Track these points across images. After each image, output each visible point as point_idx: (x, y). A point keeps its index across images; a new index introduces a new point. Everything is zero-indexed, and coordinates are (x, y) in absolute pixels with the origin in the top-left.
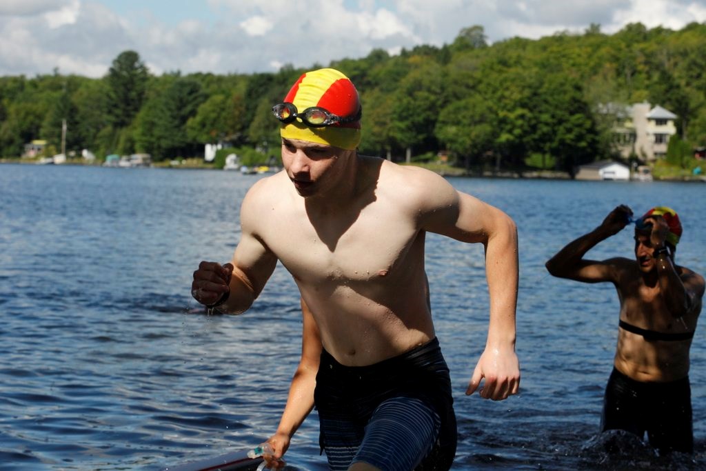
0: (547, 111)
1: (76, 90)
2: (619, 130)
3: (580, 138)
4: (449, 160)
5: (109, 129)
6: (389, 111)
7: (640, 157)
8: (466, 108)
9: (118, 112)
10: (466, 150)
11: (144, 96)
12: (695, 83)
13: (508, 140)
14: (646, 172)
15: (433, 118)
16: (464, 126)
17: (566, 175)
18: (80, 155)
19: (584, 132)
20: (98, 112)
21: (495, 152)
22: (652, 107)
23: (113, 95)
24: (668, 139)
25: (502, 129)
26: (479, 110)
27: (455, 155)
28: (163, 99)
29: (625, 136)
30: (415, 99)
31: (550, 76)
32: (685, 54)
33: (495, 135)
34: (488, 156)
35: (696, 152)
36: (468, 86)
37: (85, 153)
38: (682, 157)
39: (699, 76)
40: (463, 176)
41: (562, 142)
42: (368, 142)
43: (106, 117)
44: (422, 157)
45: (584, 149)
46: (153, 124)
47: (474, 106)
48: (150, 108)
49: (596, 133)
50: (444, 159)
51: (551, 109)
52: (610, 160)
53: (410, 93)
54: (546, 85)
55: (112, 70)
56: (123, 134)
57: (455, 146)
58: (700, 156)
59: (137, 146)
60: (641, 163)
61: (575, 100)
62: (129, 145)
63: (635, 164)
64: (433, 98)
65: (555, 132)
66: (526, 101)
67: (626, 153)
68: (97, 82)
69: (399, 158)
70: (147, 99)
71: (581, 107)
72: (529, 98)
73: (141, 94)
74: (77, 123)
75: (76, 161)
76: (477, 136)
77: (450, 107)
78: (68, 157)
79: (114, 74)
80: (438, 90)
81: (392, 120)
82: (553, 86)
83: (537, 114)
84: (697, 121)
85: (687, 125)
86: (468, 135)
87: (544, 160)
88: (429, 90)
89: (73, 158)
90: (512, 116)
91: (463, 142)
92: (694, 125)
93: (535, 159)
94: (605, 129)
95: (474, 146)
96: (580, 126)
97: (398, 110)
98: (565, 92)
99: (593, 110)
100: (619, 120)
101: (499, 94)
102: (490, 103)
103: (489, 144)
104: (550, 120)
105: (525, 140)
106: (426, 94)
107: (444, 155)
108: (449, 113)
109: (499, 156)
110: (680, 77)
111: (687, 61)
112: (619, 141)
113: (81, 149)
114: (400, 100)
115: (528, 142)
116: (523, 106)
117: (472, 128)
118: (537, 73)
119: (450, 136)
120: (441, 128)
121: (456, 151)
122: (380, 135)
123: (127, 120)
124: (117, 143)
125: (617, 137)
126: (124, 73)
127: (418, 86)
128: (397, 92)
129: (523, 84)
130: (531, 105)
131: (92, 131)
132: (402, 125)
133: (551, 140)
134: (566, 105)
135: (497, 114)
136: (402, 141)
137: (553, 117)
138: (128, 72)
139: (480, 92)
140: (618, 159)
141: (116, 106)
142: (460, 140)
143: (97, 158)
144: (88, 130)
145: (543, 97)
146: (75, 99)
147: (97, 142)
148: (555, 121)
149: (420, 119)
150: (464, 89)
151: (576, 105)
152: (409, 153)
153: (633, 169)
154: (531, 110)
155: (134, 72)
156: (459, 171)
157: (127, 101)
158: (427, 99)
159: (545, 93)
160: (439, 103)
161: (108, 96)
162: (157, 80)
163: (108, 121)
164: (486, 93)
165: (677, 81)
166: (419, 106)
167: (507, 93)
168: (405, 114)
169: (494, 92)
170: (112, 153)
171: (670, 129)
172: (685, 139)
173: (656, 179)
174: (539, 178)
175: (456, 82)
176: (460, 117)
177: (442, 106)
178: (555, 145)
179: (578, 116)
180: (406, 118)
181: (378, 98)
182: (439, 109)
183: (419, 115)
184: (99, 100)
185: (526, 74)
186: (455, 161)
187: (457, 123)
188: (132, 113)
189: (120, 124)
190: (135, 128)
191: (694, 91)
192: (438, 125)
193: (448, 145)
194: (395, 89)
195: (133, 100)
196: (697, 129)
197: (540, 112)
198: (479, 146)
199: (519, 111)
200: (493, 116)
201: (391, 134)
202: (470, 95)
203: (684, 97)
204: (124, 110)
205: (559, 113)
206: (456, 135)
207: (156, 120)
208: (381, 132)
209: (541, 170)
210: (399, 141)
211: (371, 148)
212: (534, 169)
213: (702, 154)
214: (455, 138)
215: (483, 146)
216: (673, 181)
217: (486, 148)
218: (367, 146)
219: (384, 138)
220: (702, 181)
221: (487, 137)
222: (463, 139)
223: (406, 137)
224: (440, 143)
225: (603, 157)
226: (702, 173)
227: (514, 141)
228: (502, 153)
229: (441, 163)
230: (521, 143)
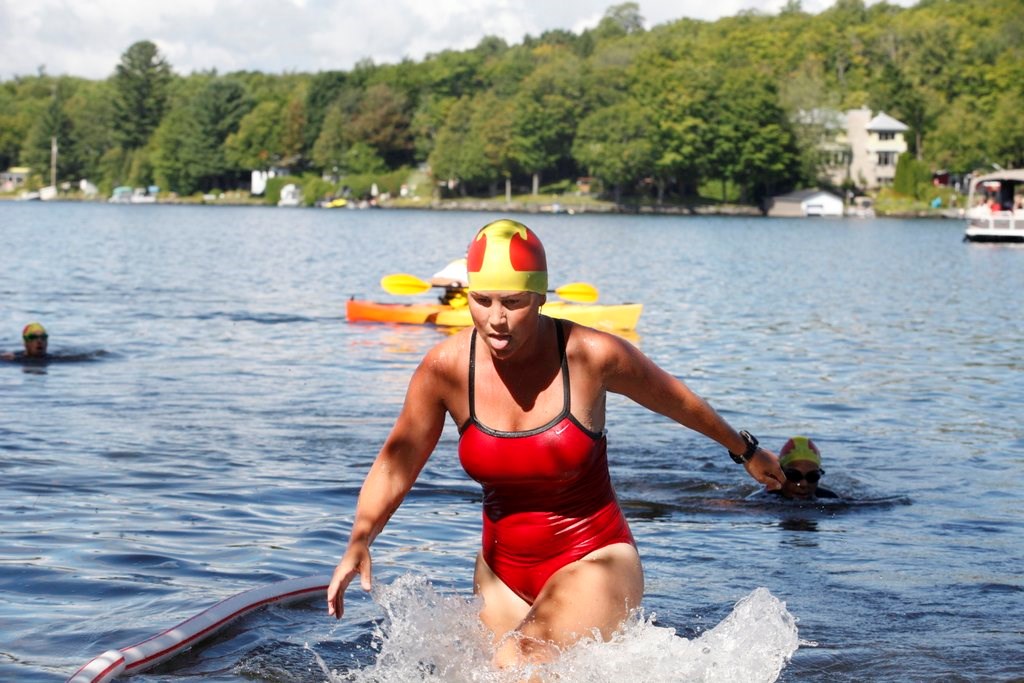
0: (728, 122)
1: (69, 97)
2: (828, 147)
3: (774, 158)
4: (592, 191)
5: (117, 150)
6: (509, 122)
7: (858, 184)
8: (615, 117)
9: (130, 126)
10: (615, 175)
11: (165, 105)
12: (933, 81)
13: (674, 162)
14: (866, 205)
15: (569, 131)
16: (613, 141)
17: (755, 210)
18: (77, 188)
19: (780, 150)
20: (101, 128)
21: (657, 178)
22: (874, 115)
23: (122, 103)
24: (896, 158)
25: (666, 147)
26: (633, 120)
27: (601, 183)
28: (192, 109)
29: (836, 156)
30: (544, 106)
31: (732, 72)
32: (918, 41)
33: (657, 154)
34: (648, 184)
35: (936, 176)
36: (618, 87)
37: (84, 184)
38: (915, 184)
39: (938, 71)
40: (611, 212)
41: (749, 164)
42: (478, 165)
43: (112, 134)
44: (555, 186)
45: (780, 173)
46: (178, 144)
47: (627, 115)
48: (174, 120)
49: (797, 152)
50: (586, 188)
51: (734, 118)
52: (816, 189)
53: (537, 98)
54: (727, 85)
55: (120, 67)
56: (137, 157)
57: (601, 170)
58: (940, 182)
59: (157, 175)
60: (859, 193)
61: (767, 105)
62: (145, 172)
63: (850, 194)
64: (569, 103)
65: (739, 151)
66: (699, 107)
67: (838, 179)
68: (99, 85)
69: (523, 188)
70: (169, 108)
71: (774, 115)
72: (703, 103)
73: (160, 101)
74: (72, 143)
75: (71, 195)
76: (632, 157)
77: (594, 117)
78: (59, 190)
79: (123, 72)
80: (577, 94)
81: (512, 134)
82: (736, 86)
83: (715, 126)
84: (937, 134)
85: (922, 139)
86: (619, 155)
87: (724, 187)
88: (564, 93)
89: (66, 191)
90: (679, 128)
91: (613, 164)
92: (931, 140)
93: (711, 188)
94: (808, 146)
95: (628, 170)
96: (773, 141)
97: (521, 122)
98: (753, 95)
99: (792, 120)
100: (828, 133)
101: (661, 97)
102: (648, 110)
103: (647, 167)
104: (733, 134)
105: (698, 161)
106: (559, 98)
107: (586, 183)
108: (592, 126)
109: (662, 185)
110: (913, 73)
111: (922, 50)
112: (828, 162)
113: (78, 179)
114: (524, 107)
115: (702, 164)
116: (695, 113)
117: (624, 145)
118: (713, 67)
119: (594, 157)
120: (580, 146)
121: (602, 177)
122: (495, 155)
123: (142, 137)
124: (129, 170)
125: (826, 157)
126: (138, 72)
127: (548, 87)
128: (519, 96)
129: (694, 83)
130: (706, 112)
131: (94, 153)
132: (527, 142)
133: (734, 162)
134: (754, 113)
135: (659, 126)
136: (526, 163)
137: (737, 129)
138: (143, 71)
139: (635, 95)
140: (827, 187)
141: (126, 118)
142: (608, 162)
143: (101, 191)
144: (87, 153)
145: (723, 101)
146: (69, 109)
147: (101, 169)
148: (739, 134)
149: (551, 133)
150: (612, 91)
151: (768, 112)
152: (536, 181)
153: (848, 201)
154: (706, 120)
155: (151, 71)
156: (607, 206)
157: (142, 111)
158: (560, 105)
159: (726, 96)
160: (578, 110)
161: (116, 104)
162: (183, 81)
163: (116, 139)
164: (643, 96)
165: (907, 79)
166: (550, 115)
167: (672, 97)
168: (530, 127)
169: (654, 95)
170: (121, 185)
171: (899, 145)
172: (920, 159)
173: (880, 215)
174: (718, 214)
175: (601, 82)
176: (607, 130)
177: (582, 116)
178: (739, 168)
179: (771, 127)
180: (531, 133)
181: (491, 105)
182: (577, 120)
183: (549, 127)
184: (102, 110)
185: (698, 69)
186: (601, 190)
187: (603, 139)
188: (149, 128)
189: (134, 144)
190: (153, 149)
191: (932, 91)
192: (576, 142)
193: (591, 170)
194: (516, 92)
195: (150, 110)
196: (937, 145)
197: (719, 123)
198: (634, 171)
199: (690, 121)
200: (653, 128)
201: (511, 154)
202: (622, 100)
203: (917, 101)
204: (139, 124)
205: (745, 124)
206: (602, 155)
207: (182, 138)
208: (497, 153)
209: (721, 203)
210: (522, 164)
211: (483, 174)
212: (711, 201)
213: (944, 179)
214: (600, 159)
215: (639, 170)
216: (904, 217)
217: (644, 173)
218: (477, 171)
219: (501, 159)
220: (944, 217)
221: (645, 158)
222: (612, 160)
223: (533, 159)
224: (580, 166)
225: (806, 185)
226: (943, 206)
227: (682, 163)
228: (666, 180)
229: (581, 195)
230: (693, 165)
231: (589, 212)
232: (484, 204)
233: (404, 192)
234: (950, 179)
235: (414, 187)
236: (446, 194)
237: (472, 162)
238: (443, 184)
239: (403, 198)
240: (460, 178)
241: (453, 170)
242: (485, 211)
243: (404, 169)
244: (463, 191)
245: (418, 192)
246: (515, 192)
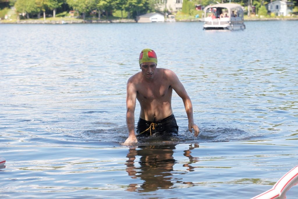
3: (139, 2)
4: (75, 15)
7: (169, 11)
10: (83, 10)
13: (104, 4)
14: (172, 17)
17: (133, 21)
21: (98, 10)
24: (182, 1)
27: (78, 12)
33: (97, 2)
34: (95, 12)
35: (197, 7)
38: (190, 10)
40: (82, 23)
41: (131, 4)
42: (33, 7)
44: (61, 14)
45: (141, 7)
50: (73, 15)
52: (154, 13)
57: (77, 8)
58: (198, 9)
63: (167, 14)
67: (162, 9)
69: (50, 15)
76: (89, 3)
87: (122, 13)
91: (82, 5)
93: (117, 13)
95: (87, 8)
107: (72, 13)
109: (100, 13)
112: (158, 3)
115: (114, 5)
119: (75, 3)
121: (78, 11)
133: (125, 4)
136: (50, 6)
140: (158, 12)
142: (80, 5)
152: (54, 12)
153: (166, 16)
156: (80, 21)
172: (191, 1)
173: (177, 21)
174: (120, 22)
178: (127, 6)
186: (78, 15)
193: (74, 8)
198: (89, 8)
201: (45, 3)
206: (78, 2)
208: (40, 2)
209: (121, 18)
210: (49, 6)
211: (35, 10)
212: (117, 18)
213: (199, 8)
214: (77, 4)
215: (91, 8)
216: (186, 21)
217: (93, 8)
218: (33, 9)
219: (41, 5)
220: (200, 21)
221: (93, 3)
222: (82, 4)
223: (53, 4)
224: (70, 7)
225: (151, 11)
226: (200, 17)
227: (106, 4)
228: (101, 10)
229: (71, 17)
230: (110, 5)
231: (74, 23)
232: (36, 21)
233: (6, 17)
234: (202, 7)
235: (10, 16)
236: (22, 18)
237: (31, 6)
238: (20, 14)
239: (6, 20)
240: (27, 12)
241: (24, 9)
242: (36, 24)
243: (6, 9)
244: (28, 17)
245: (11, 17)
246: (47, 17)
